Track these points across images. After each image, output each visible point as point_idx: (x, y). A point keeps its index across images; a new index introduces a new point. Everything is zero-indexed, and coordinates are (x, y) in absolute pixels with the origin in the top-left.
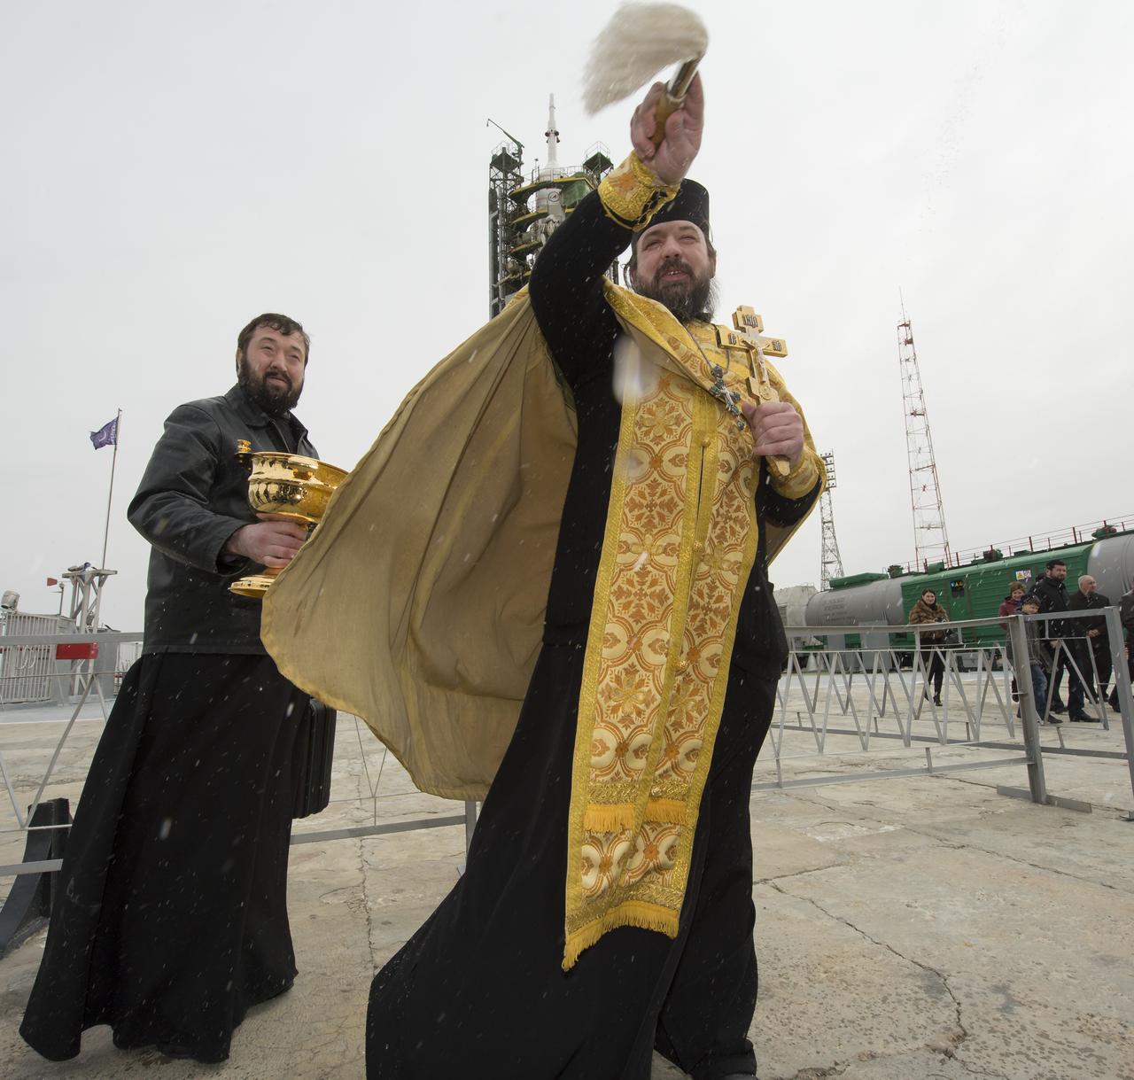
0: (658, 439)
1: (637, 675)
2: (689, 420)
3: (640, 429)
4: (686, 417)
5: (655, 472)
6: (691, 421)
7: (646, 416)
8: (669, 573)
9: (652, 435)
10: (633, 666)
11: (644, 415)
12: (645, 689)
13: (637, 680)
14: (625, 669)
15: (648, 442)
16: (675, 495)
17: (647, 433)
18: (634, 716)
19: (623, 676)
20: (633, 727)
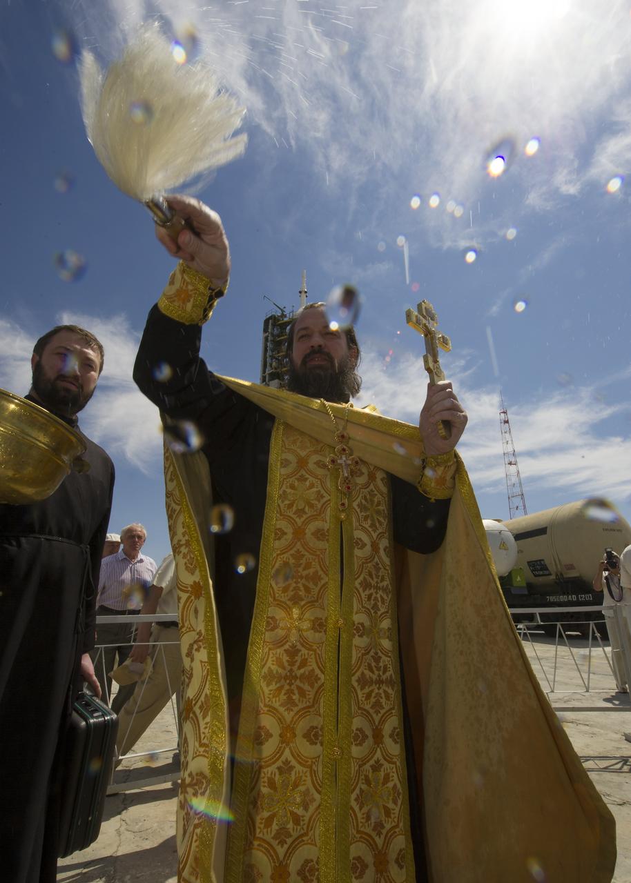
0: (300, 512)
1: (293, 773)
2: (327, 497)
3: (283, 502)
4: (325, 494)
5: (299, 543)
6: (329, 497)
7: (289, 491)
8: (318, 651)
9: (294, 508)
10: (287, 762)
11: (287, 490)
12: (302, 788)
13: (293, 778)
14: (279, 768)
15: (291, 514)
16: (319, 569)
17: (290, 506)
18: (290, 826)
19: (277, 778)
20: (289, 841)
